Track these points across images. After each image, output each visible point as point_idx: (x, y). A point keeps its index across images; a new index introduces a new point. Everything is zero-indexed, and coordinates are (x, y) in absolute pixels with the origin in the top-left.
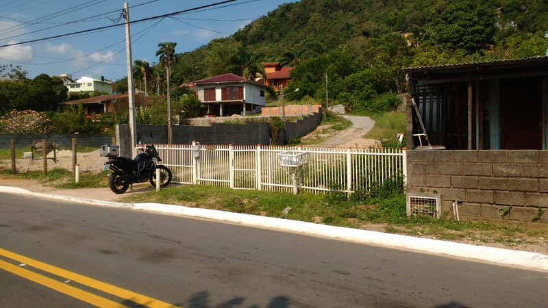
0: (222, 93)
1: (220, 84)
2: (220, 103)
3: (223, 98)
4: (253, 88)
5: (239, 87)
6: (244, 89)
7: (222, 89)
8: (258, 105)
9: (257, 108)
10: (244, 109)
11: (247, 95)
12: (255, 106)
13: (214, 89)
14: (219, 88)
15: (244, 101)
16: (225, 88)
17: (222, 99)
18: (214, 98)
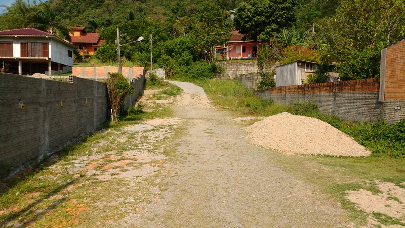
0: (22, 48)
1: (19, 38)
2: (18, 60)
3: (23, 53)
4: (60, 46)
5: (43, 44)
6: (50, 46)
7: (22, 44)
8: (65, 66)
9: (64, 68)
10: (50, 68)
11: (53, 52)
12: (62, 66)
13: (10, 44)
14: (18, 43)
15: (49, 59)
16: (25, 43)
17: (21, 56)
18: (11, 53)
